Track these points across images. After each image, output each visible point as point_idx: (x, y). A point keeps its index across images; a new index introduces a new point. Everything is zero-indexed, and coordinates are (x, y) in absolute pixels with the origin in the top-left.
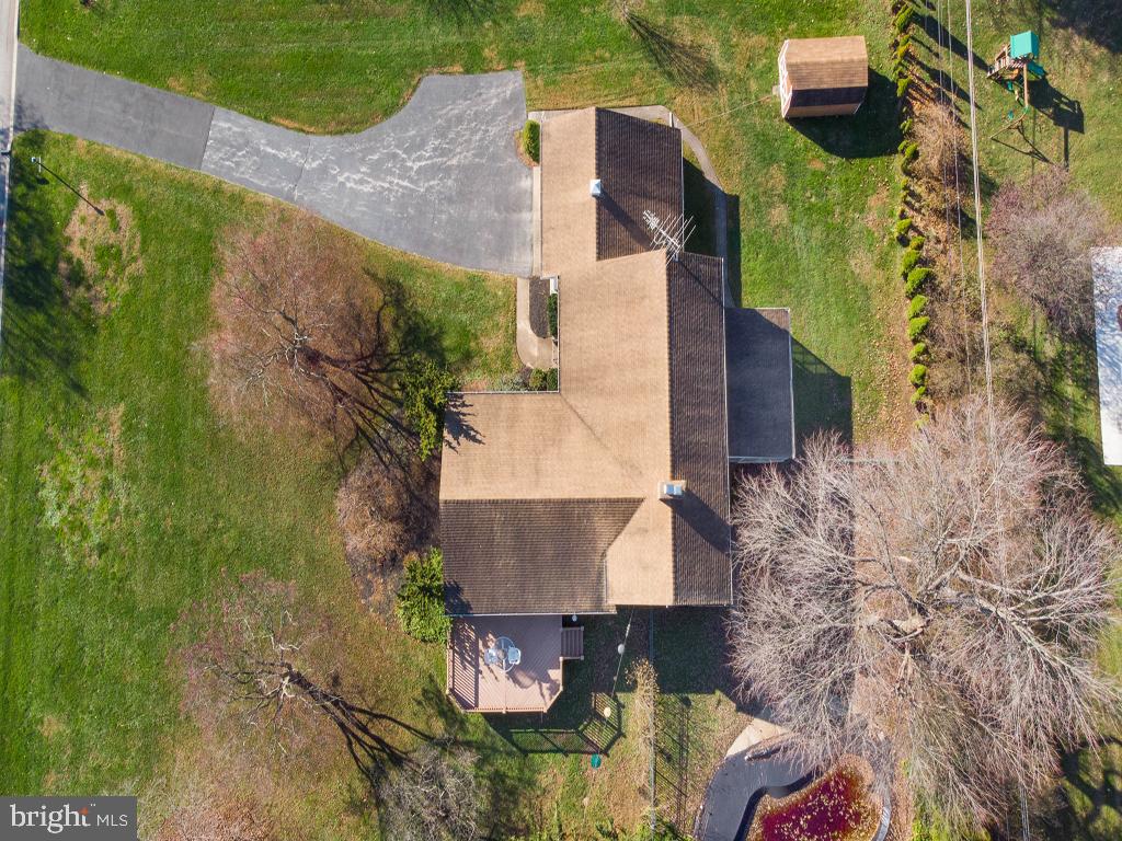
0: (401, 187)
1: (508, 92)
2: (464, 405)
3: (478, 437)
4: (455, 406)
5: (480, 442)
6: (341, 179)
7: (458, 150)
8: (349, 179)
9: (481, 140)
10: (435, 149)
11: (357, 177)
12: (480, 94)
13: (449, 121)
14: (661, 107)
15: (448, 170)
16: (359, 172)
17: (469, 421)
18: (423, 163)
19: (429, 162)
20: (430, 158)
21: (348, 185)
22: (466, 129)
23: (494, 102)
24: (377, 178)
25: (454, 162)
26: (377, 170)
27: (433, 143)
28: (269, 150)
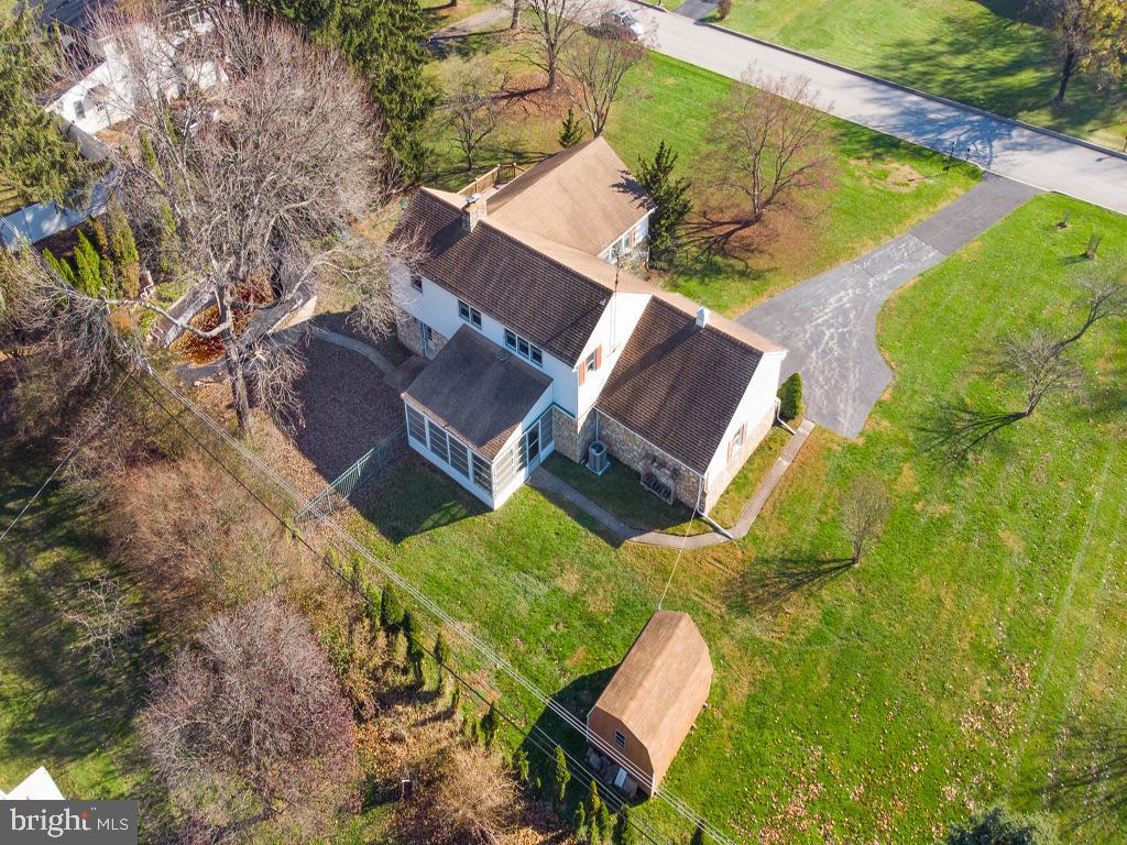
0: (819, 318)
1: (842, 420)
2: (642, 205)
3: (615, 189)
4: (646, 201)
5: (613, 186)
6: (850, 292)
7: (820, 362)
8: (846, 296)
9: (817, 381)
10: (831, 350)
11: (845, 300)
12: (854, 400)
13: (848, 369)
14: (744, 534)
15: (810, 349)
16: (849, 301)
17: (630, 196)
18: (827, 338)
19: (824, 342)
20: (827, 343)
21: (843, 292)
22: (833, 376)
23: (842, 406)
24: (835, 309)
25: (813, 355)
26: (841, 311)
27: (837, 351)
28: (898, 267)
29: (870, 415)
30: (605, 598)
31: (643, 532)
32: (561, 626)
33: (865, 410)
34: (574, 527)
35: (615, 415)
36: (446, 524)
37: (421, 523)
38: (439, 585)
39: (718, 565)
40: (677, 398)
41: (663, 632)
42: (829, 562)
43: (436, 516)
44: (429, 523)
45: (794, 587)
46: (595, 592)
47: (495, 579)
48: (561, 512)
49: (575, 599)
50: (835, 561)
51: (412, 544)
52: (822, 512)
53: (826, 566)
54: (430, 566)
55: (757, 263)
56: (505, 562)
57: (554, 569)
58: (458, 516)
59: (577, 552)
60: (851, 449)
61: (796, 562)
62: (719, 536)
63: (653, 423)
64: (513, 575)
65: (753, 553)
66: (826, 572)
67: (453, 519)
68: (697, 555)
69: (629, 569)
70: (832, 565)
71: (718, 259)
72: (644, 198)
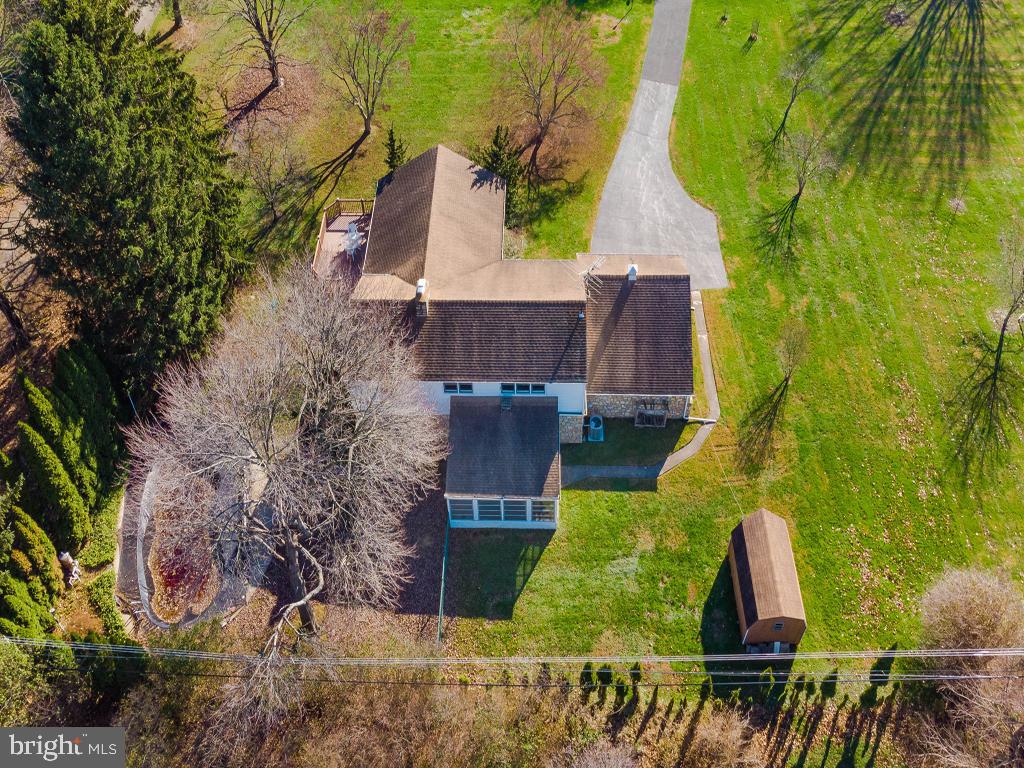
0: (641, 197)
1: (711, 275)
2: (497, 188)
3: (475, 188)
4: (496, 181)
5: (472, 187)
6: (643, 159)
7: (669, 237)
8: (644, 165)
10: (667, 220)
11: (645, 169)
12: (707, 253)
13: (687, 230)
14: (719, 412)
15: (656, 229)
16: (649, 169)
17: (487, 186)
18: (657, 211)
19: (658, 216)
20: (661, 216)
21: (640, 163)
22: (684, 243)
23: (704, 264)
24: (645, 182)
25: (662, 233)
26: (650, 181)
27: (671, 219)
28: (657, 116)
29: (723, 258)
30: (676, 534)
31: (661, 463)
32: (666, 579)
33: (718, 256)
34: (617, 496)
35: (605, 390)
36: (532, 570)
37: (514, 584)
38: (566, 620)
39: (721, 449)
40: (644, 347)
41: (759, 534)
42: (775, 393)
43: (520, 571)
44: (519, 580)
45: (770, 427)
46: (669, 535)
47: (599, 582)
48: (600, 492)
49: (658, 549)
50: (777, 389)
51: (521, 606)
52: (747, 358)
53: (776, 397)
54: (547, 613)
55: (572, 174)
56: (595, 563)
57: (629, 540)
58: (536, 556)
59: (634, 514)
60: (730, 294)
61: (759, 409)
62: (706, 427)
63: (637, 379)
64: (608, 568)
65: (734, 424)
66: (778, 401)
67: (535, 562)
68: (705, 451)
69: (674, 499)
70: (778, 394)
71: (543, 189)
72: (495, 179)
